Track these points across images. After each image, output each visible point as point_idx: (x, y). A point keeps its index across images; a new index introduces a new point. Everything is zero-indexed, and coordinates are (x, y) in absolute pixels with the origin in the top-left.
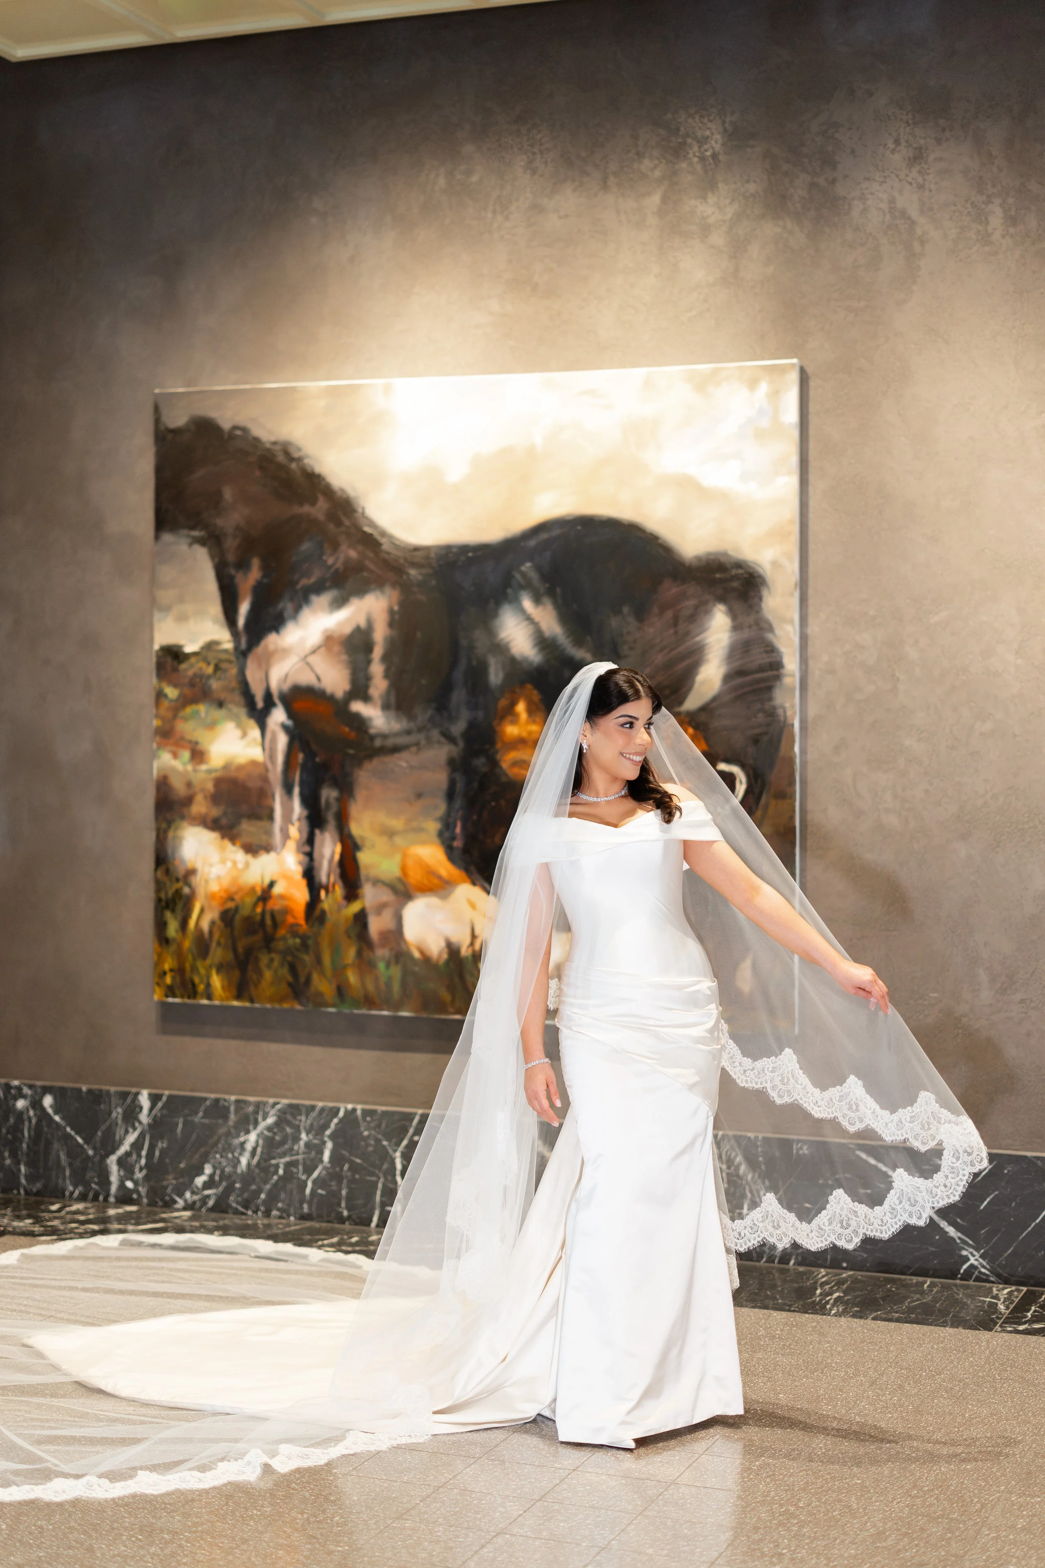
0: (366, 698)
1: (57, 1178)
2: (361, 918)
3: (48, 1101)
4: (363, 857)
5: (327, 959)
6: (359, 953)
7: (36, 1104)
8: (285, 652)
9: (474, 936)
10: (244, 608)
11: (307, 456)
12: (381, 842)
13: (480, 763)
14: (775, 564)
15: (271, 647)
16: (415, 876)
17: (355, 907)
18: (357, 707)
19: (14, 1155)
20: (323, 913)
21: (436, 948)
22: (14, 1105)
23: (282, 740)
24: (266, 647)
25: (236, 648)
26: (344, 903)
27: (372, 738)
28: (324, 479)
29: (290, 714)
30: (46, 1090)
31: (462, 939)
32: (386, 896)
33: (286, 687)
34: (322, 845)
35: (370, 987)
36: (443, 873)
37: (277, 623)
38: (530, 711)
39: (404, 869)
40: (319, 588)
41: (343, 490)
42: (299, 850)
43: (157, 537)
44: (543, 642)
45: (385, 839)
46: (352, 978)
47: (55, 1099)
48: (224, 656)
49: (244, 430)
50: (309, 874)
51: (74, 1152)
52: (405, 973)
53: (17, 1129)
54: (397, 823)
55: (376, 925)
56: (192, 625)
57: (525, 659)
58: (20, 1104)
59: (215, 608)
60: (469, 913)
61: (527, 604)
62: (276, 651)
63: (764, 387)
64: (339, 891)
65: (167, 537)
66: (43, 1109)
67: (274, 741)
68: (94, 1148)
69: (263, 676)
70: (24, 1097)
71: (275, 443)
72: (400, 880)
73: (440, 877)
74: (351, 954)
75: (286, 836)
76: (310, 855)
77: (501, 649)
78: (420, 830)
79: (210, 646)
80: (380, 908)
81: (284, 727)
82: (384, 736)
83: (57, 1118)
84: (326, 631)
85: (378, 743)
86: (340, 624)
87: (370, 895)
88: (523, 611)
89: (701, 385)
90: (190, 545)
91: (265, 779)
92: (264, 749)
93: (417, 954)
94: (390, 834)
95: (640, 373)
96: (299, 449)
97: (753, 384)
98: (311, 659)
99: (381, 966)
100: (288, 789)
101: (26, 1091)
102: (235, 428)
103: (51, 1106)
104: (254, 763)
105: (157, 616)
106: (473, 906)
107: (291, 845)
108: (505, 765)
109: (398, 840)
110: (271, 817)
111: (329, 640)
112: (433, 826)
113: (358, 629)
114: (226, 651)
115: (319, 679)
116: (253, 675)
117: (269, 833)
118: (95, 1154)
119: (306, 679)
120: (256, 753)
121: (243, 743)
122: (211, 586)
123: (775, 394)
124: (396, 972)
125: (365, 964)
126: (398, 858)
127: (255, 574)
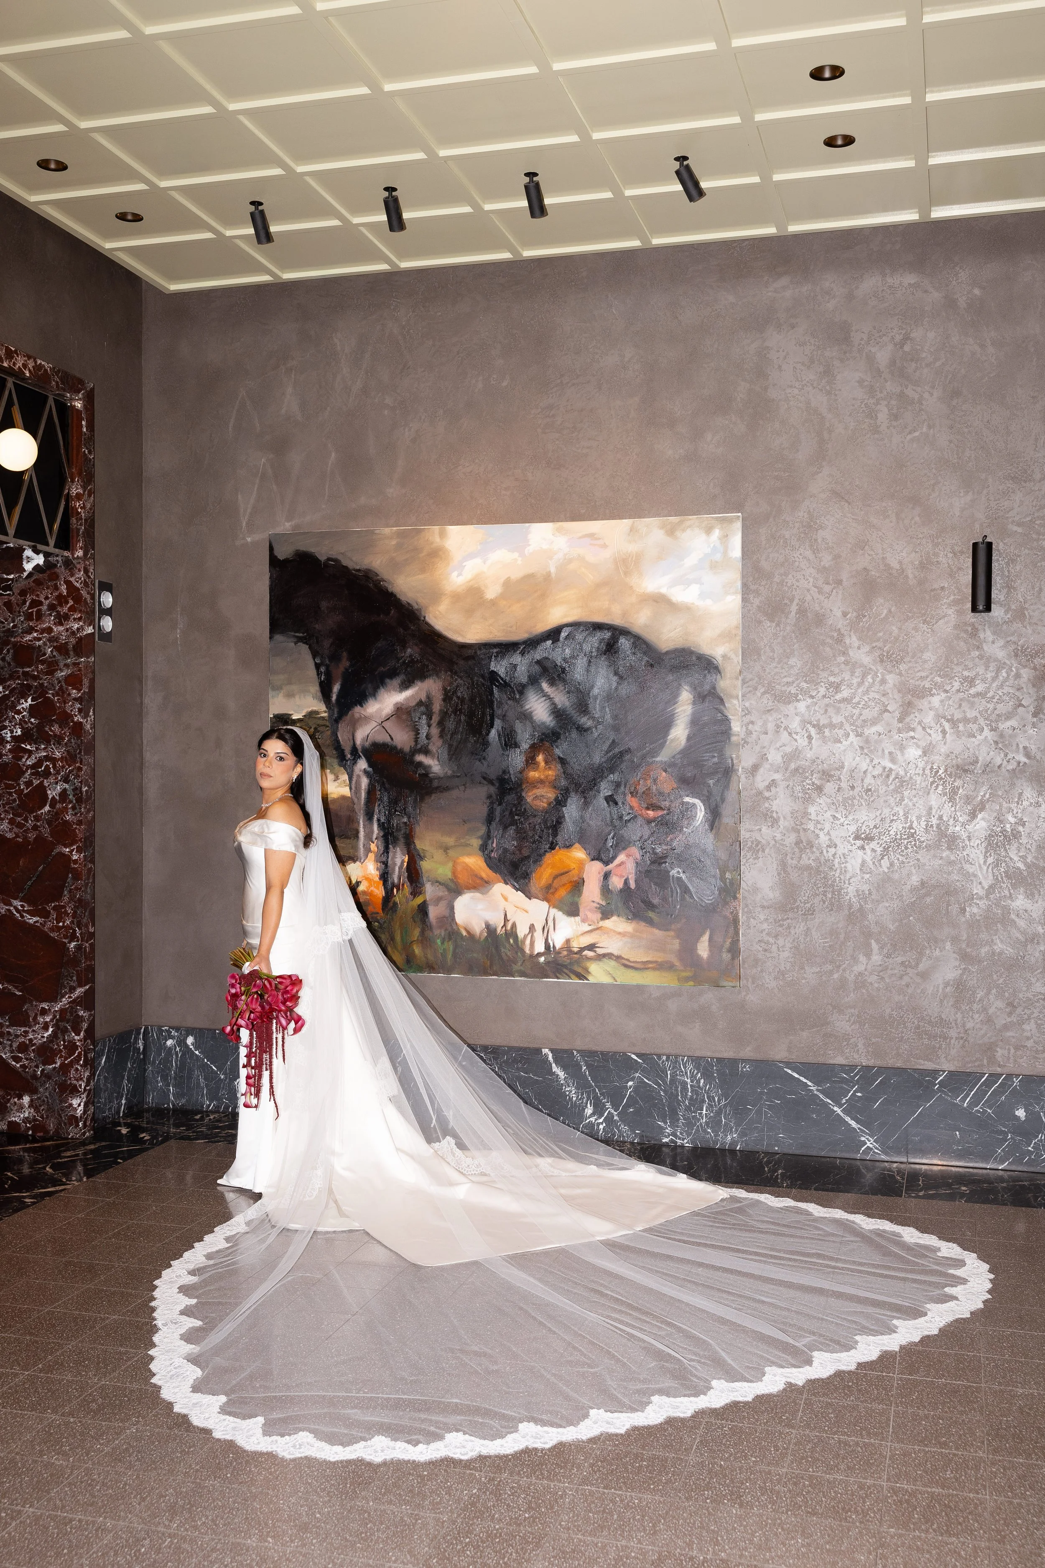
0: (426, 751)
1: (198, 1095)
2: (423, 909)
3: (190, 1040)
4: (425, 865)
5: (398, 938)
6: (423, 932)
7: (182, 1042)
8: (367, 719)
9: (506, 920)
10: (336, 688)
11: (384, 581)
12: (439, 855)
13: (510, 798)
14: (724, 657)
15: (357, 716)
16: (463, 878)
17: (419, 900)
18: (420, 758)
19: (165, 1078)
20: (395, 904)
21: (478, 928)
22: (165, 1043)
23: (365, 782)
24: (353, 715)
25: (330, 717)
26: (412, 897)
27: (431, 780)
28: (395, 596)
29: (370, 764)
30: (190, 1031)
31: (497, 921)
32: (441, 892)
33: (367, 744)
34: (394, 857)
35: (430, 957)
36: (484, 875)
37: (361, 699)
38: (546, 762)
39: (454, 873)
40: (392, 674)
41: (409, 604)
42: (376, 861)
43: (271, 638)
44: (557, 713)
45: (441, 851)
46: (417, 950)
47: (195, 1039)
48: (321, 722)
49: (336, 561)
50: (384, 876)
51: (211, 1077)
52: (456, 947)
53: (167, 1061)
54: (450, 841)
55: (433, 912)
56: (297, 700)
57: (543, 723)
58: (170, 1042)
59: (315, 688)
60: (503, 903)
61: (545, 685)
62: (360, 718)
63: (717, 533)
64: (407, 889)
65: (278, 637)
66: (187, 1046)
67: (358, 784)
68: (225, 1074)
69: (351, 737)
70: (173, 1038)
71: (359, 570)
72: (451, 880)
73: (482, 879)
74: (417, 932)
75: (368, 850)
76: (385, 864)
77: (526, 717)
78: (467, 845)
79: (311, 715)
80: (439, 900)
81: (365, 771)
82: (439, 778)
83: (197, 1052)
84: (397, 703)
85: (435, 784)
86: (407, 699)
87: (430, 891)
88: (542, 691)
89: (671, 532)
90: (296, 643)
91: (353, 811)
92: (351, 789)
93: (464, 933)
94: (446, 849)
95: (626, 523)
96: (377, 575)
97: (709, 530)
98: (385, 724)
99: (439, 941)
100: (369, 816)
101: (173, 1033)
102: (329, 559)
103: (193, 1044)
104: (343, 797)
105: (271, 693)
106: (506, 899)
107: (371, 856)
108: (529, 800)
109: (451, 853)
110: (357, 836)
111: (400, 712)
112: (476, 842)
113: (420, 703)
114: (323, 718)
115: (392, 739)
116: (343, 736)
117: (355, 848)
118: (226, 1078)
119: (383, 738)
120: (346, 791)
121: (336, 784)
122: (312, 672)
123: (725, 538)
124: (450, 946)
125: (425, 940)
126: (450, 864)
127: (345, 663)
